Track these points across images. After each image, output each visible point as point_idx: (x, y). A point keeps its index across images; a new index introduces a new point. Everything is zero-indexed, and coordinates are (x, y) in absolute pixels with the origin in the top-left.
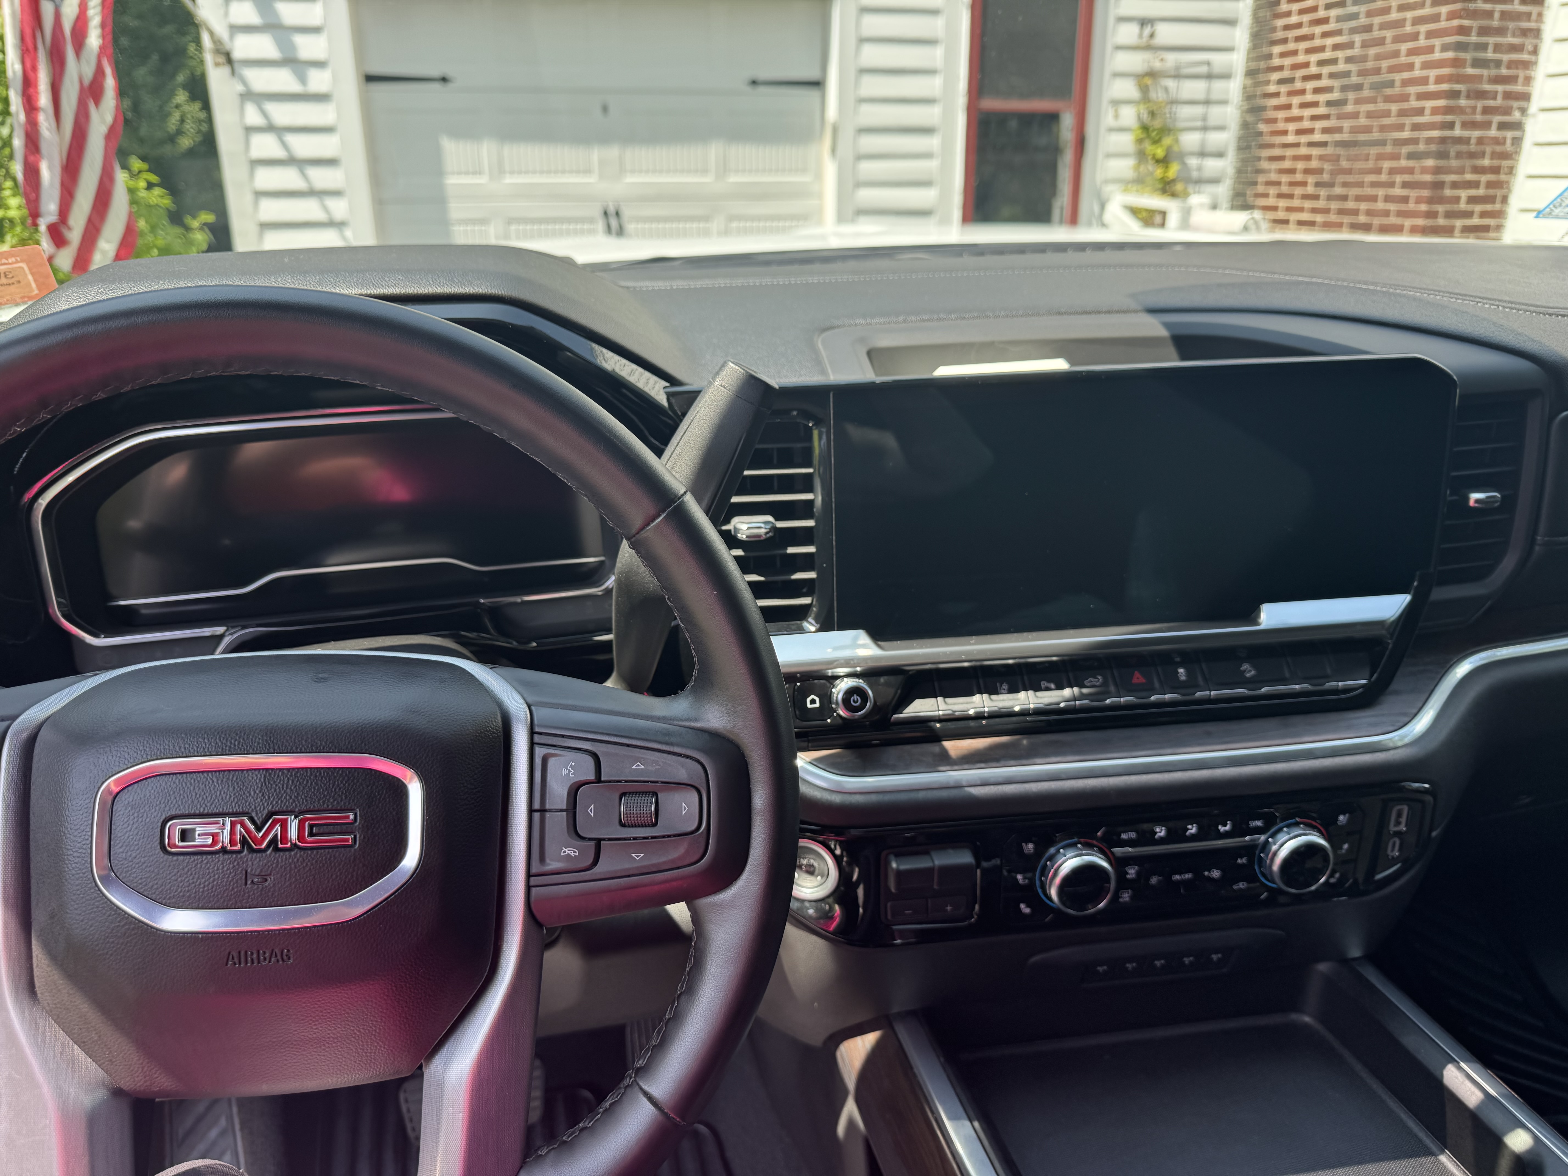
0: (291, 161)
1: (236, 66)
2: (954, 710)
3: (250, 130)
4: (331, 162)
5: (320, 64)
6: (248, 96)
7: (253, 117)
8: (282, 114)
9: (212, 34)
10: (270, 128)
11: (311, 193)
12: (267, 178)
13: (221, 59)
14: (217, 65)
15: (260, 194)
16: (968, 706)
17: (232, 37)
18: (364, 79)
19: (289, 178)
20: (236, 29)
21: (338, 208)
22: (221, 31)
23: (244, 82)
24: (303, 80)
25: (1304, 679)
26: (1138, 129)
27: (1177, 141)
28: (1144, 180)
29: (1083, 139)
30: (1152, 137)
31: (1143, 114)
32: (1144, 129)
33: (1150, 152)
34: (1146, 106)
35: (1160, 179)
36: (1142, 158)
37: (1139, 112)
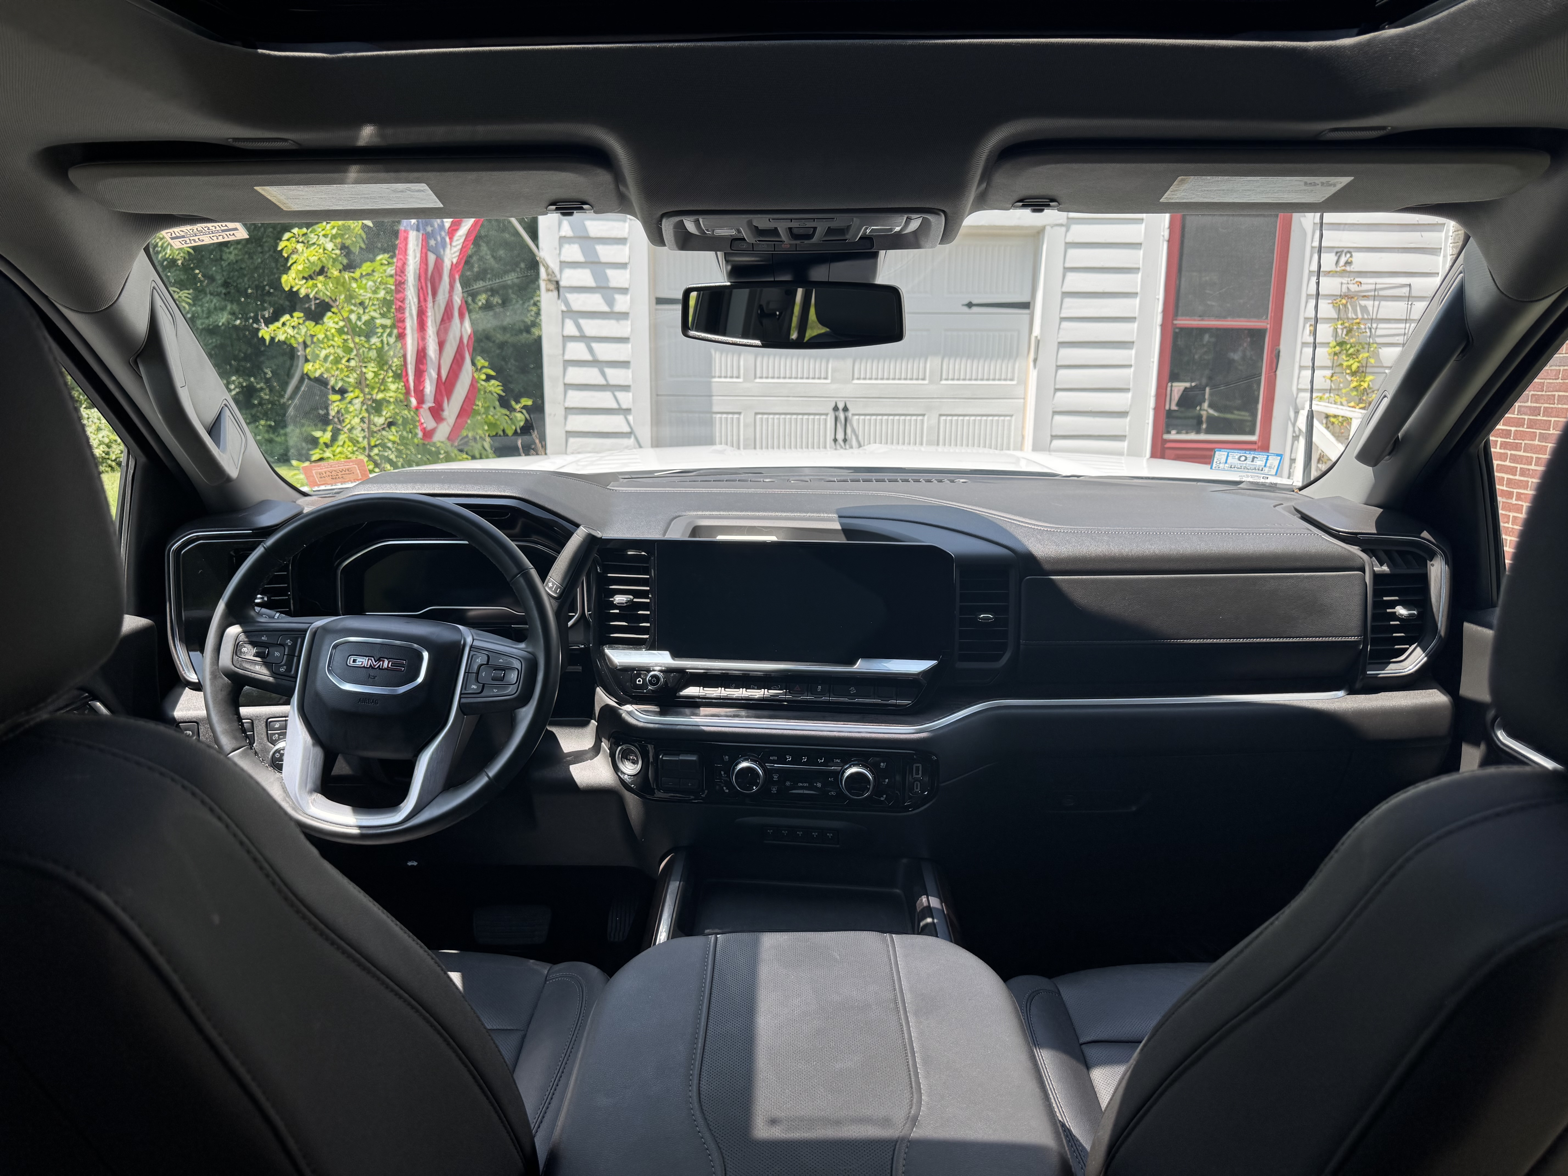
0: (595, 363)
1: (561, 290)
2: (707, 693)
3: (567, 339)
4: (625, 364)
5: (624, 291)
6: (569, 313)
7: (570, 329)
8: (591, 327)
9: (547, 268)
10: (583, 338)
11: (606, 387)
12: (575, 375)
13: (552, 287)
14: (548, 290)
15: (568, 386)
17: (561, 271)
18: (654, 301)
19: (592, 376)
20: (564, 264)
21: (626, 399)
22: (554, 266)
23: (567, 304)
24: (610, 302)
25: (879, 697)
26: (1334, 343)
27: (1376, 355)
28: (1339, 389)
29: (1279, 352)
30: (1347, 351)
31: (1340, 331)
32: (1341, 344)
33: (1345, 364)
34: (1342, 324)
35: (1355, 388)
36: (1338, 370)
37: (1336, 329)
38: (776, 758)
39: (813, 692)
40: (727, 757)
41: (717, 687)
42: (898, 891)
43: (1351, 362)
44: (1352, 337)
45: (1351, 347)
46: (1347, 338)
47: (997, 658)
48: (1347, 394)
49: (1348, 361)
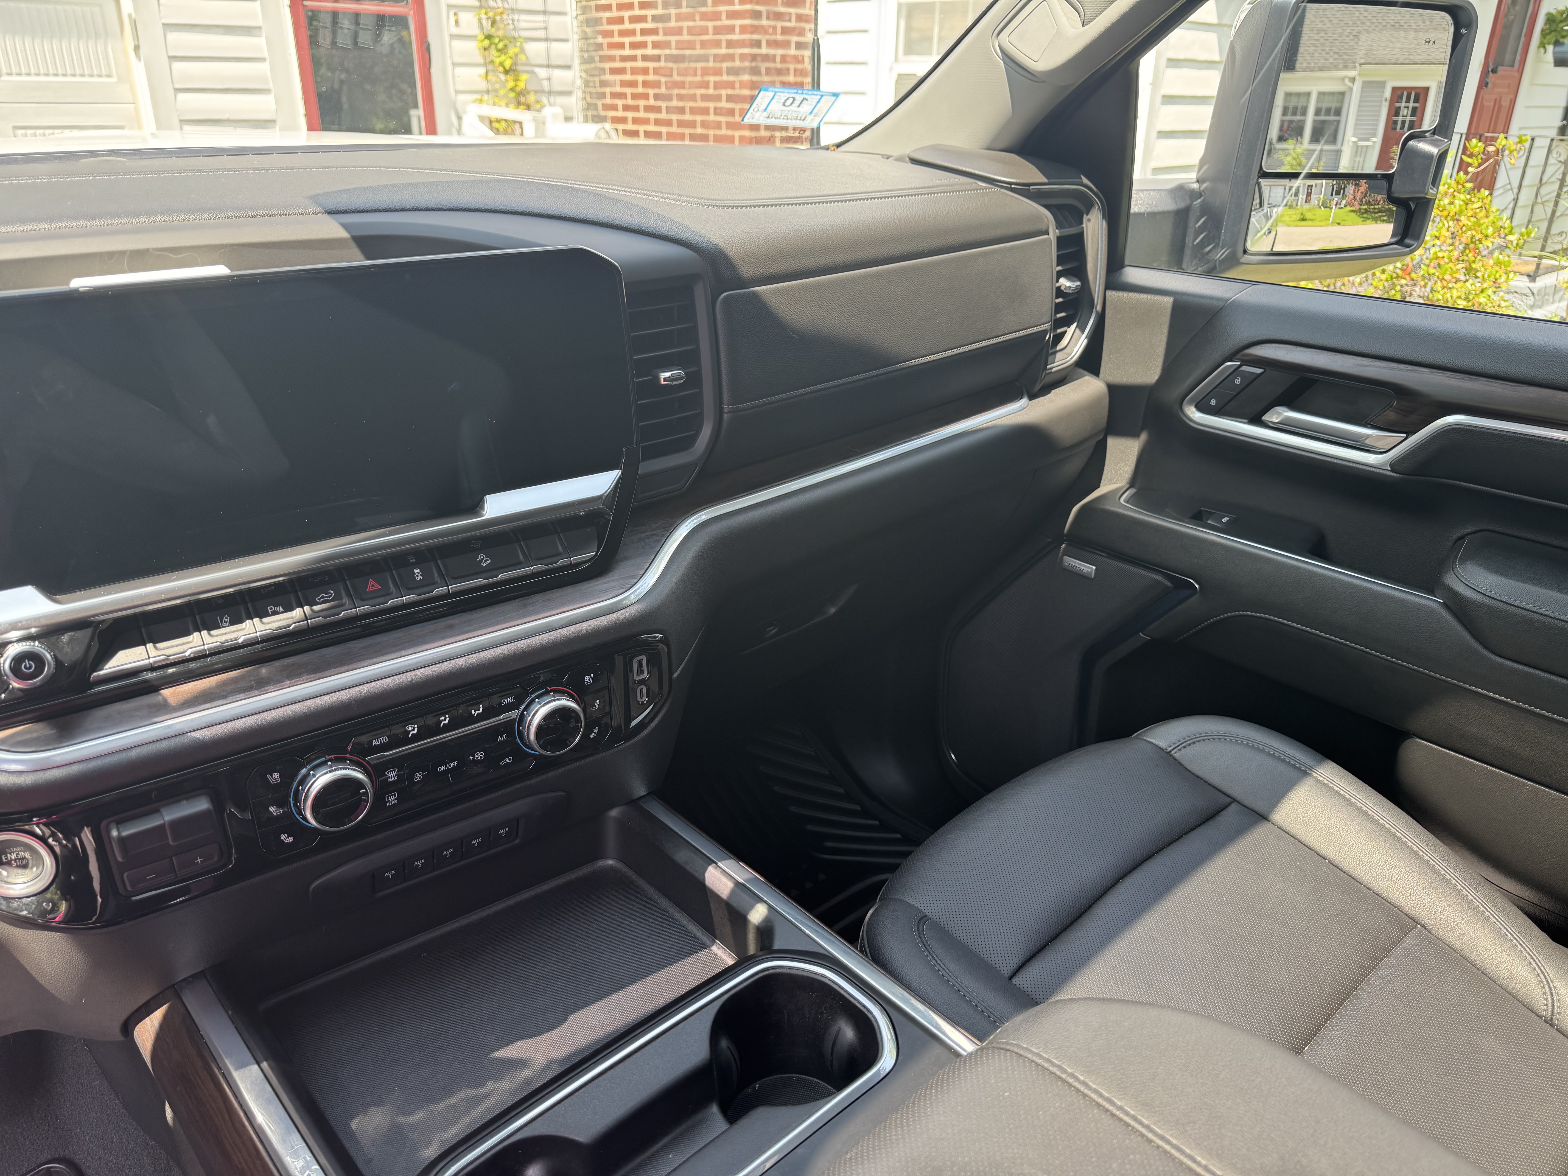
2: (168, 654)
16: (185, 647)
25: (539, 560)
26: (481, 37)
27: (522, 51)
28: (496, 91)
29: (429, 45)
30: (496, 45)
31: (484, 22)
32: (489, 37)
33: (497, 61)
34: (486, 14)
35: (512, 90)
36: (490, 67)
37: (480, 20)
38: (384, 739)
39: (410, 586)
40: (276, 775)
41: (187, 633)
42: (610, 862)
43: (503, 58)
44: (498, 29)
45: (500, 41)
46: (494, 30)
47: (688, 443)
48: (505, 96)
49: (499, 56)
